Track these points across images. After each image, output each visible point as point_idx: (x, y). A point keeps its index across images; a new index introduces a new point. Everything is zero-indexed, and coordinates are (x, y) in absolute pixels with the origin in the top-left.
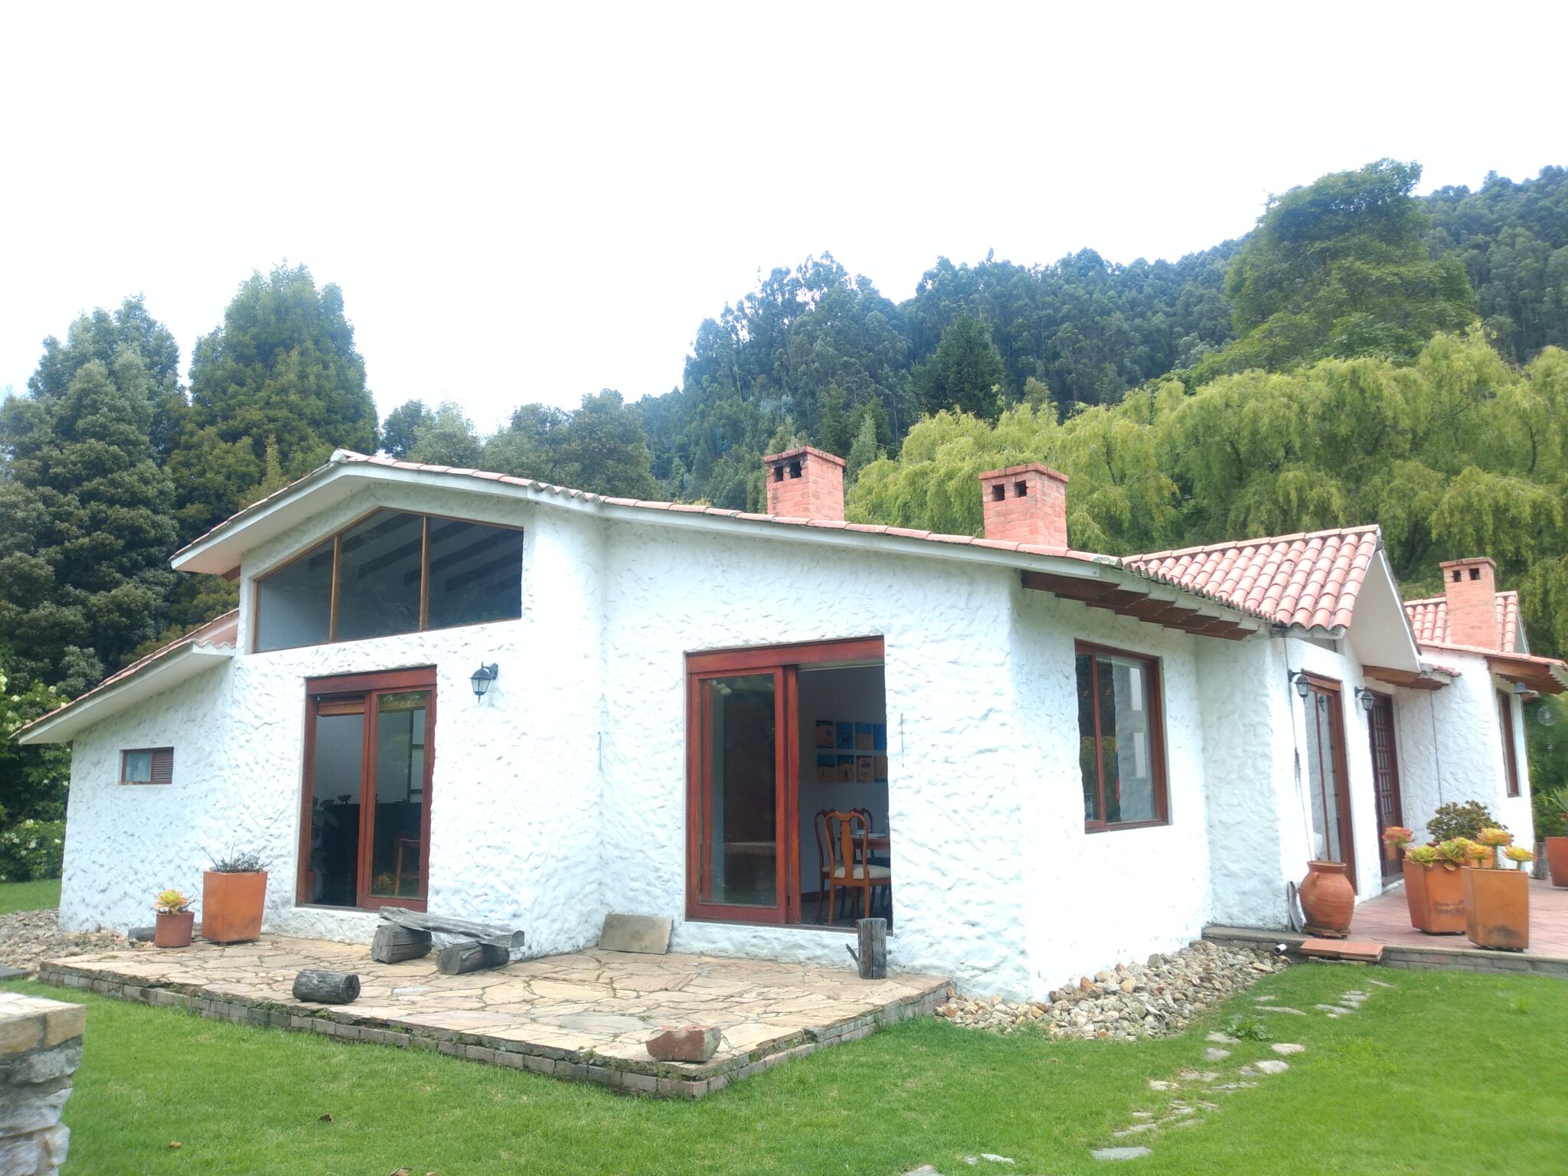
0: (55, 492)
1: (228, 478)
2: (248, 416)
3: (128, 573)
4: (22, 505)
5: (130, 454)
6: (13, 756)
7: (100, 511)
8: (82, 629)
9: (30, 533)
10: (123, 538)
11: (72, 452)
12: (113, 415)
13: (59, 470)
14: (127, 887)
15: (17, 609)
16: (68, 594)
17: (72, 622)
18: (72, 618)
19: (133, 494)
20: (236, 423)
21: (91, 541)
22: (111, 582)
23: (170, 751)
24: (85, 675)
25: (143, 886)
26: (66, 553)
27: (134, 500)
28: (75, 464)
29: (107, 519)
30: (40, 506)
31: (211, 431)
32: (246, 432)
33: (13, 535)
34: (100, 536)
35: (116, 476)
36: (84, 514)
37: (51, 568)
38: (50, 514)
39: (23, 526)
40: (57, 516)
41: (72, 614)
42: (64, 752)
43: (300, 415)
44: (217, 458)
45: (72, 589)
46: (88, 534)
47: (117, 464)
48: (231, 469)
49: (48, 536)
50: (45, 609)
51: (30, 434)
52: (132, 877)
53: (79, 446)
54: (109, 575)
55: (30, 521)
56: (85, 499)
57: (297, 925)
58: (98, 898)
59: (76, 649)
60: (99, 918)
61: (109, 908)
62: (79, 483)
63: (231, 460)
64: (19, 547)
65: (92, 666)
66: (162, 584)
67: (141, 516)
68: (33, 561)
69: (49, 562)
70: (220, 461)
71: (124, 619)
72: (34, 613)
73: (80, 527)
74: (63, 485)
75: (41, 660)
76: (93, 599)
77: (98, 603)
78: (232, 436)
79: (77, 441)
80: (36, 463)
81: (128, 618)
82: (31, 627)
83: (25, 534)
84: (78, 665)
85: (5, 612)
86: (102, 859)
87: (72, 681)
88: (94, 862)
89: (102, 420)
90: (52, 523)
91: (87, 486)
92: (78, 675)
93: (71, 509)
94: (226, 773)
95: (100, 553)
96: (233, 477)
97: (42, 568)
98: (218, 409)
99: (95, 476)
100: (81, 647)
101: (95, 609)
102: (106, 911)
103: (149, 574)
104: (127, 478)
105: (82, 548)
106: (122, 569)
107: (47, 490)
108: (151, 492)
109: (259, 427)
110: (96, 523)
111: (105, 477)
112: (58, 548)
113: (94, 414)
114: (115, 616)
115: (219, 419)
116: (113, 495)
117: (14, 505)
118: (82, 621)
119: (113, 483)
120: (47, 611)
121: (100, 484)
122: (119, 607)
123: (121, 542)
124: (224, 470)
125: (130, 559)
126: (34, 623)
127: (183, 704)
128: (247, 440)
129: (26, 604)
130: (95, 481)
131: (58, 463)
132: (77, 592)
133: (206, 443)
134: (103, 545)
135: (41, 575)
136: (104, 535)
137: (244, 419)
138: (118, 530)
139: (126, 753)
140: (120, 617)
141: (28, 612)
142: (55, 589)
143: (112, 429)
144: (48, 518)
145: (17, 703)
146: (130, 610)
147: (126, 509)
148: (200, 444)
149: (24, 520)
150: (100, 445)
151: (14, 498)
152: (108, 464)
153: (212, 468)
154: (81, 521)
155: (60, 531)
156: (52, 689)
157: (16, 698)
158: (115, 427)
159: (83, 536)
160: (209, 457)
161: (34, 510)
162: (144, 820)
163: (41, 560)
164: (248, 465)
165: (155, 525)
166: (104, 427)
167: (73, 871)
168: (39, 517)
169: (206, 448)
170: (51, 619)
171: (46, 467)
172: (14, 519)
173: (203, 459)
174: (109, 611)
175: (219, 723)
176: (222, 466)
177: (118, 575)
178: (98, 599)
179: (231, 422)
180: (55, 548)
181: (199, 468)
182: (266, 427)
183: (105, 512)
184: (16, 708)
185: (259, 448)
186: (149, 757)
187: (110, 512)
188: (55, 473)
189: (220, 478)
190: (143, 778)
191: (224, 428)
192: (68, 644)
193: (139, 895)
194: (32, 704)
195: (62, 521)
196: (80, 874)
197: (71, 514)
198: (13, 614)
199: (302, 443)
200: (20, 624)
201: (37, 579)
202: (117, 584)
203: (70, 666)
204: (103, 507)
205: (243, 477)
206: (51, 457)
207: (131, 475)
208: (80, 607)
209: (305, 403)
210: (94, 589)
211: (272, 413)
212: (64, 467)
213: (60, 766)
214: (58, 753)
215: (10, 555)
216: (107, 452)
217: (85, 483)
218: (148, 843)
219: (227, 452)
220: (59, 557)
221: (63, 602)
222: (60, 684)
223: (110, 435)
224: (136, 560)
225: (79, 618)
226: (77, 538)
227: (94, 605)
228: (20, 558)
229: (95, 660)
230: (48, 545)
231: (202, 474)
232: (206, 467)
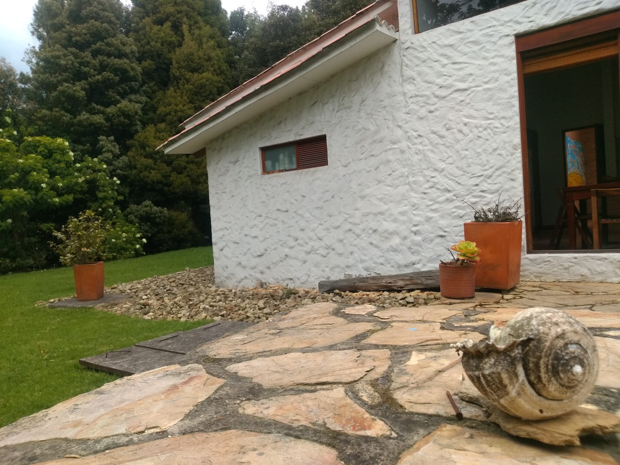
0: (77, 51)
1: (162, 45)
2: (167, 10)
3: (123, 95)
4: (63, 57)
5: (113, 29)
6: (82, 196)
7: (104, 61)
8: (105, 127)
9: (69, 73)
10: (118, 75)
11: (82, 28)
12: (101, 7)
13: (78, 38)
14: (287, 251)
15: (70, 116)
16: (94, 108)
17: (99, 123)
18: (99, 121)
19: (119, 50)
20: (161, 15)
21: (103, 77)
22: (115, 101)
23: (323, 139)
24: (112, 152)
25: (307, 248)
26: (90, 84)
27: (121, 55)
28: (85, 35)
29: (108, 64)
30: (71, 57)
31: (147, 20)
32: (167, 19)
33: (60, 74)
34: (106, 74)
35: (109, 40)
36: (96, 62)
37: (84, 92)
38: (78, 62)
39: (65, 69)
40: (81, 64)
41: (98, 119)
42: (108, 193)
43: (193, 9)
44: (155, 34)
45: (95, 105)
46: (99, 74)
47: (107, 34)
48: (163, 40)
49: (79, 76)
50: (84, 116)
51: (57, 19)
52: (292, 243)
53: (85, 25)
54: (114, 97)
55: (69, 66)
56: (95, 54)
57: (540, 270)
58: (254, 261)
59: (104, 138)
60: (259, 276)
61: (269, 268)
62: (89, 47)
63: (162, 34)
64: (66, 81)
65: (114, 146)
66: (140, 102)
67: (125, 63)
68: (75, 88)
69: (82, 89)
70: (157, 36)
71: (126, 120)
72: (78, 118)
73: (95, 70)
74: (82, 46)
75: (85, 145)
76: (109, 110)
77: (112, 112)
78: (160, 22)
79: (84, 23)
80: (64, 35)
81: (128, 120)
82: (79, 126)
83: (67, 74)
84: (107, 146)
85: (64, 118)
86: (255, 232)
87: (106, 155)
88: (246, 235)
89: (95, 9)
90: (80, 67)
91: (94, 47)
92: (108, 151)
93: (88, 60)
94: (404, 144)
95: (108, 84)
96: (165, 44)
97: (79, 92)
98: (149, 8)
99: (97, 41)
100: (107, 137)
101: (111, 115)
102: (267, 271)
103: (133, 97)
104: (115, 42)
105: (98, 81)
106: (119, 94)
107: (73, 50)
108: (127, 50)
109: (173, 16)
110: (103, 68)
111: (103, 41)
112: (85, 82)
113: (90, 7)
114: (122, 119)
115: (151, 14)
116: (109, 51)
117: (58, 57)
118: (104, 122)
119: (108, 44)
120: (85, 117)
121: (101, 45)
122: (123, 113)
123: (117, 78)
124: (160, 40)
125: (122, 88)
126: (80, 124)
127: (333, 96)
128: (168, 24)
129: (74, 112)
130: (98, 44)
131: (77, 34)
132: (99, 107)
133: (147, 26)
134: (109, 79)
135: (80, 97)
136: (109, 74)
137: (164, 13)
138: (116, 70)
139: (264, 150)
140: (124, 119)
141: (75, 118)
142: (86, 105)
143: (101, 15)
144: (77, 65)
145: (79, 167)
146: (129, 115)
147: (117, 59)
148: (144, 28)
149: (66, 65)
150: (97, 24)
151: (57, 53)
152: (104, 34)
153: (153, 40)
154: (95, 66)
155: (84, 72)
156: (95, 159)
157: (78, 165)
158: (102, 13)
159: (98, 75)
160: (151, 34)
161: (69, 60)
162: (299, 198)
163: (78, 88)
164: (171, 37)
165: (133, 69)
166: (97, 13)
167: (224, 243)
168: (72, 64)
169: (148, 29)
170: (89, 121)
171: (70, 37)
172: (60, 65)
173: (147, 35)
174: (119, 116)
175: (385, 103)
176: (158, 38)
177: (118, 97)
178: (111, 110)
179: (158, 15)
180: (83, 82)
181: (145, 40)
182: (177, 16)
183: (106, 61)
184: (79, 170)
185: (176, 27)
186: (293, 149)
187: (109, 61)
188: (76, 40)
189: (159, 45)
190: (287, 167)
191: (155, 18)
192: (99, 136)
193: (302, 255)
194: (88, 168)
195: (85, 67)
196: (231, 245)
197: (88, 63)
198: (68, 118)
199: (196, 25)
200: (73, 125)
201: (78, 98)
202: (119, 102)
203: (103, 147)
204: (105, 58)
205: (170, 44)
206: (71, 31)
207: (116, 40)
208: (101, 115)
209: (195, 2)
210: (107, 105)
211: (178, 8)
212: (80, 37)
213: (107, 201)
214: (105, 194)
215: (62, 86)
216: (101, 27)
217: (93, 46)
218: (307, 215)
219: (159, 31)
220: (87, 86)
221: (93, 112)
222: (99, 157)
223: (101, 18)
224: (125, 89)
225: (102, 121)
226: (94, 76)
227: (110, 113)
228: (67, 87)
229: (115, 143)
230: (79, 80)
231: (148, 43)
232: (149, 39)
